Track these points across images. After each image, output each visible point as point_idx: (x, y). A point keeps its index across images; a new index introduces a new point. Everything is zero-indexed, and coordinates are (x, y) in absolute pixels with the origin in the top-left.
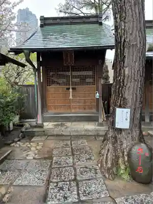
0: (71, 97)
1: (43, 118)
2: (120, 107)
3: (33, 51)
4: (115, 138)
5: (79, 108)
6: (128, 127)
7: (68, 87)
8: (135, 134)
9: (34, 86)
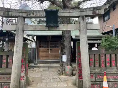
0: (49, 53)
1: (37, 62)
2: (64, 55)
3: (35, 35)
4: (62, 64)
5: (53, 58)
6: (66, 61)
7: (48, 49)
8: (68, 63)
9: (34, 48)
